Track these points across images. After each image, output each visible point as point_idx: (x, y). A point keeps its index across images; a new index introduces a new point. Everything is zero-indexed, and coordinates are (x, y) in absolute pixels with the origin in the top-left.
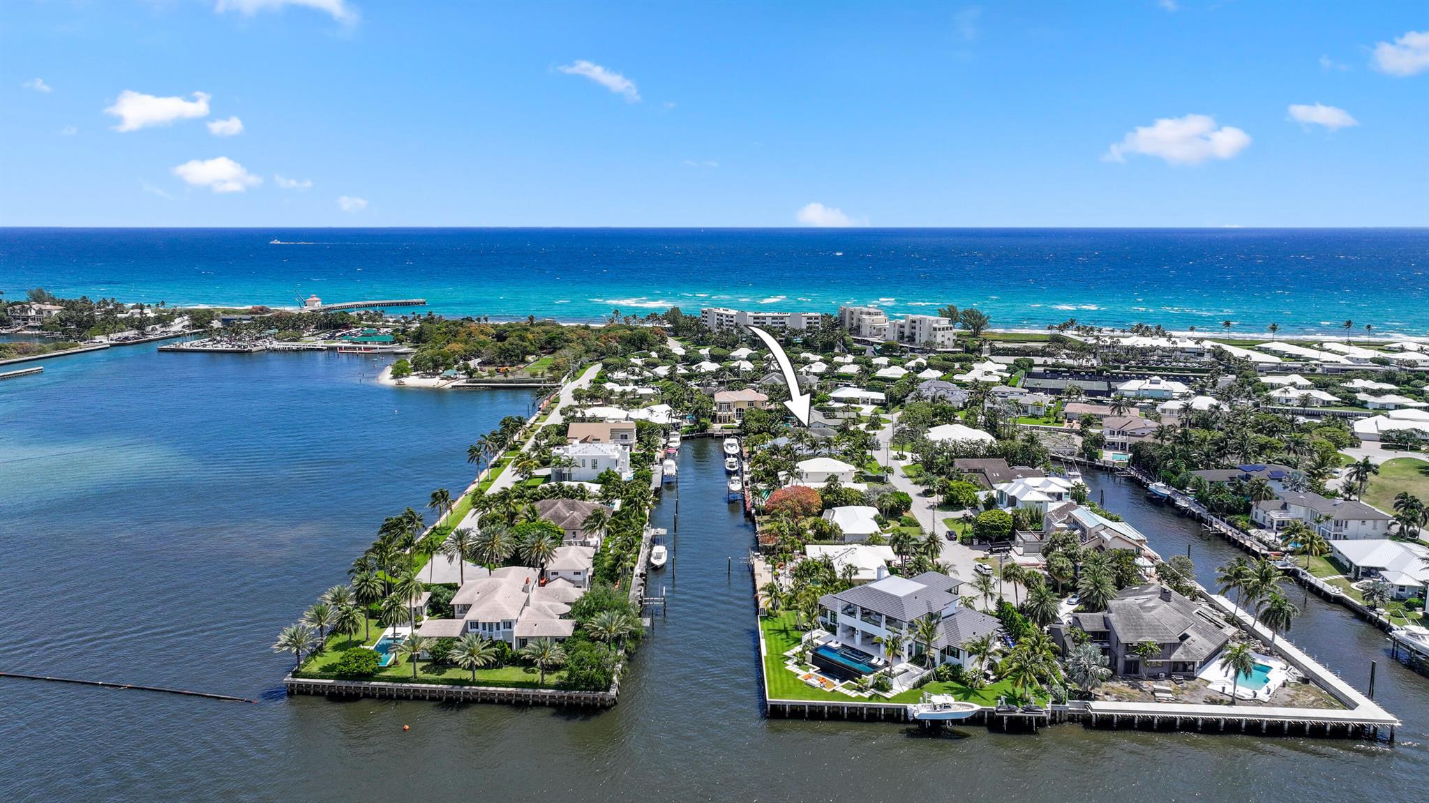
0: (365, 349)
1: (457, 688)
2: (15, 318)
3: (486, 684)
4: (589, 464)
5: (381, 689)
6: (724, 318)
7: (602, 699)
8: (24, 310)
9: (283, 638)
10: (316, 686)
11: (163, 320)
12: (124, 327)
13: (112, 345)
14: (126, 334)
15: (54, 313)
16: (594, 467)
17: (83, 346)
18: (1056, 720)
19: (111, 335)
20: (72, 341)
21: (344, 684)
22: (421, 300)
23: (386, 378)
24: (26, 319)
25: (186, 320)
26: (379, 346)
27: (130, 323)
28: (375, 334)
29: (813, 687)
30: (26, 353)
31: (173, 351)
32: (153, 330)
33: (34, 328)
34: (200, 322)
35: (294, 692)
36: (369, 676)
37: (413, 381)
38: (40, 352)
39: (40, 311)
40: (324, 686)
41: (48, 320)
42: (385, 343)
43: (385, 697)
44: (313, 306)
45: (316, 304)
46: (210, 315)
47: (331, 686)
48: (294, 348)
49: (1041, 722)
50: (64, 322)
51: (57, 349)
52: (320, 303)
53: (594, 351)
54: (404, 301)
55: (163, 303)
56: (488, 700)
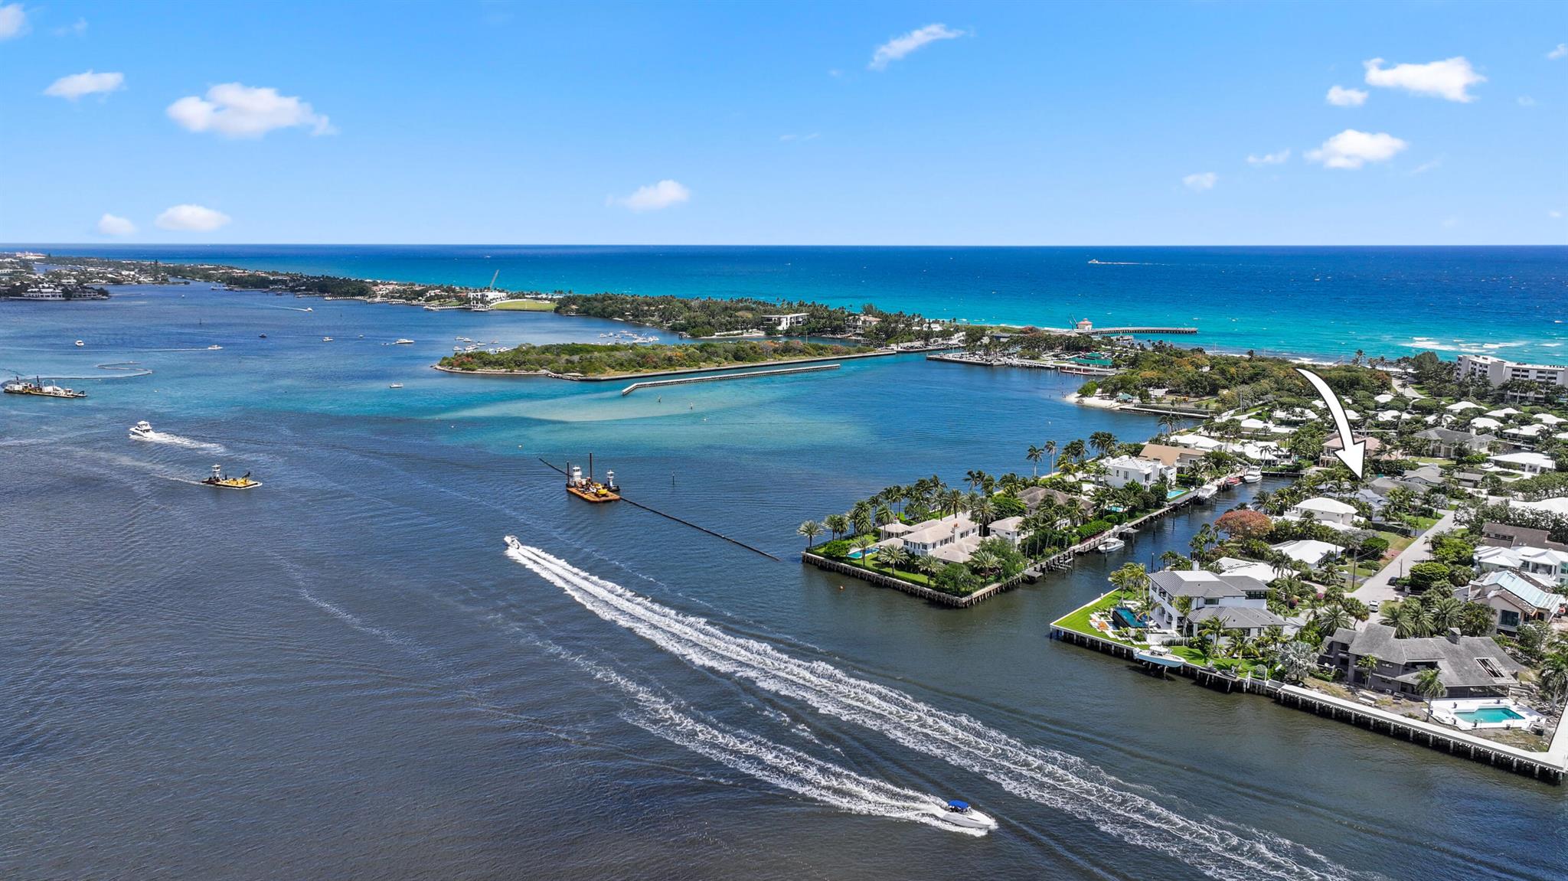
0: (1084, 370)
1: (881, 577)
2: (849, 326)
3: (898, 578)
4: (1122, 475)
5: (846, 568)
6: (1477, 367)
7: (957, 602)
8: (855, 320)
9: (803, 527)
10: (816, 559)
11: (946, 334)
12: (914, 338)
13: (898, 352)
14: (913, 344)
15: (873, 324)
16: (1126, 478)
17: (880, 351)
18: (1254, 691)
19: (901, 345)
20: (872, 347)
21: (828, 561)
22: (1193, 329)
23: (1073, 398)
24: (855, 327)
25: (961, 335)
26: (1096, 369)
27: (919, 335)
28: (1097, 358)
29: (1091, 626)
30: (837, 353)
31: (936, 359)
32: (934, 342)
33: (859, 334)
34: (973, 337)
35: (807, 561)
36: (841, 559)
37: (1094, 401)
38: (847, 353)
39: (864, 322)
40: (819, 560)
41: (868, 330)
42: (1104, 367)
43: (846, 573)
44: (1084, 328)
45: (1087, 328)
46: (982, 331)
47: (822, 561)
48: (1028, 365)
49: (1237, 687)
50: (879, 330)
51: (858, 352)
52: (1090, 326)
53: (1288, 390)
54: (1175, 329)
55: (955, 319)
56: (896, 588)
